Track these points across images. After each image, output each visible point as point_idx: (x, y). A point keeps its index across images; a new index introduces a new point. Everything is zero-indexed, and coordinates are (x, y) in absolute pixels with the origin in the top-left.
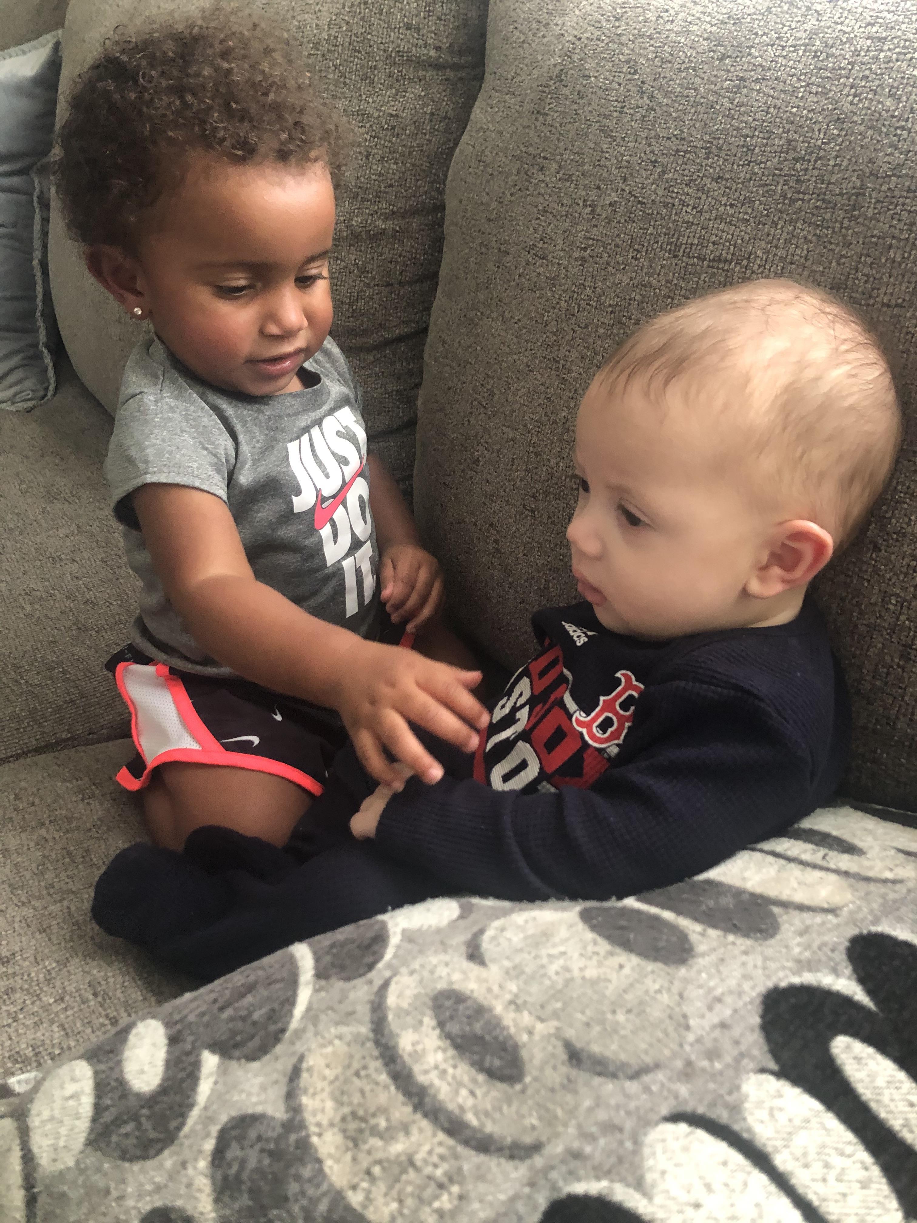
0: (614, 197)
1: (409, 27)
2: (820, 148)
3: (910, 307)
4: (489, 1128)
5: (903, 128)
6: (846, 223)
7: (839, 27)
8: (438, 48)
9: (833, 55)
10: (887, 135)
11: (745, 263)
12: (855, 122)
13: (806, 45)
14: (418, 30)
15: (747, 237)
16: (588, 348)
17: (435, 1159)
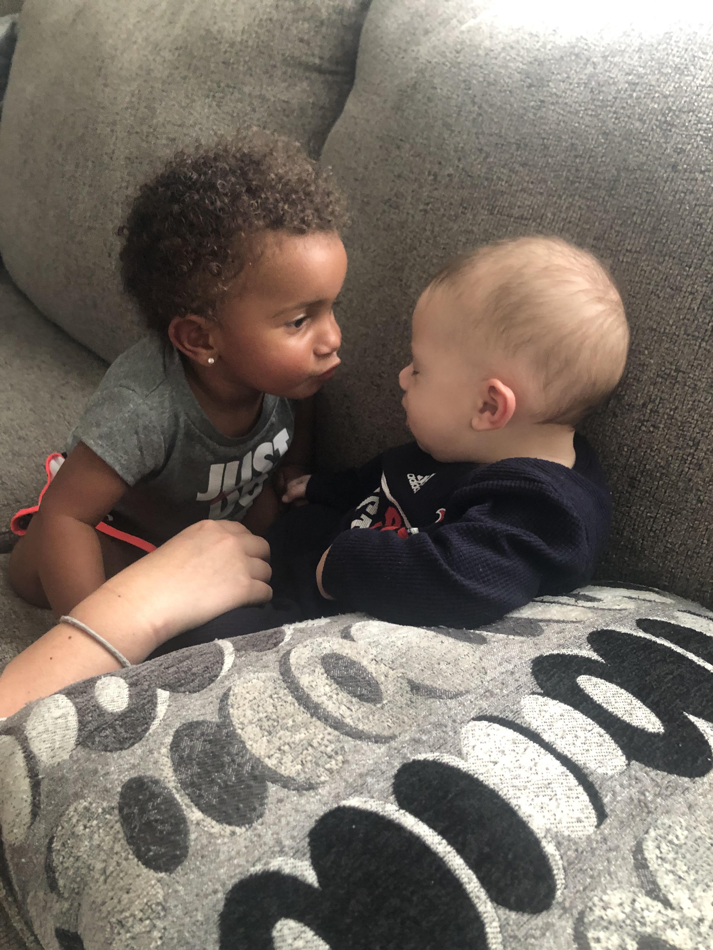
0: (451, 170)
1: (301, 40)
2: (592, 150)
3: (645, 253)
4: (361, 727)
5: (645, 140)
6: (607, 198)
7: (608, 74)
8: (321, 58)
9: (603, 91)
10: (636, 144)
11: (538, 220)
12: (615, 135)
13: (585, 83)
14: (308, 44)
15: (541, 204)
16: (424, 272)
17: (326, 742)
